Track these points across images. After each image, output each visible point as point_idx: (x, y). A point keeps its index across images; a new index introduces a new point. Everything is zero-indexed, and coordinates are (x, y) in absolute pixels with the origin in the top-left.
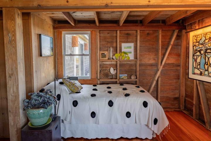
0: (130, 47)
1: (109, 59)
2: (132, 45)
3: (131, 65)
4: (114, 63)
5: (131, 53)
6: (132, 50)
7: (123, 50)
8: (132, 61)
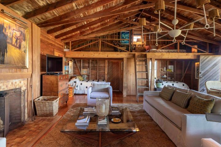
0: (172, 67)
1: (164, 71)
2: (173, 66)
3: (172, 74)
4: (166, 73)
5: (172, 69)
6: (173, 68)
7: (169, 68)
8: (172, 72)
